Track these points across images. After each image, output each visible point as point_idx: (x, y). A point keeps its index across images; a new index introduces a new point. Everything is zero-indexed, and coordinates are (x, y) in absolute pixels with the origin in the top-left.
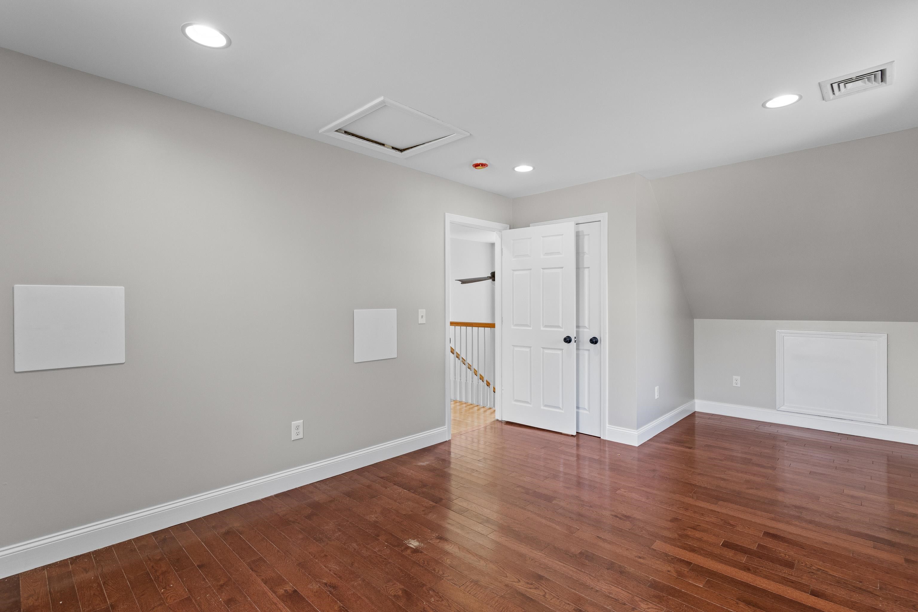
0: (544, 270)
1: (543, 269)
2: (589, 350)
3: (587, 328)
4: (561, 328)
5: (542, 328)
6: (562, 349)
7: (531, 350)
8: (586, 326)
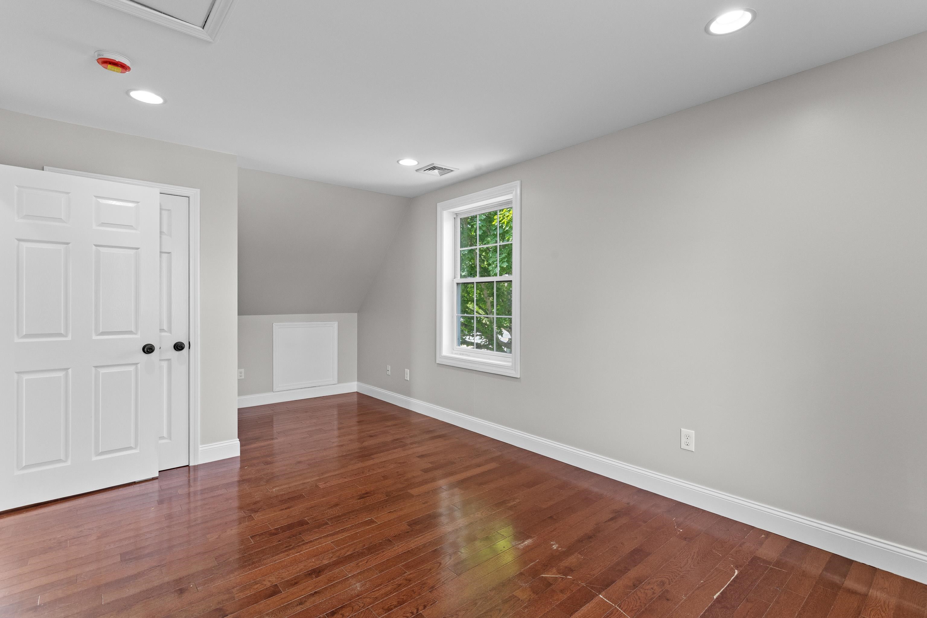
0: (98, 248)
1: (96, 246)
2: (169, 360)
3: (165, 331)
4: (135, 334)
5: (95, 337)
6: (136, 364)
7: (67, 376)
8: (165, 329)
